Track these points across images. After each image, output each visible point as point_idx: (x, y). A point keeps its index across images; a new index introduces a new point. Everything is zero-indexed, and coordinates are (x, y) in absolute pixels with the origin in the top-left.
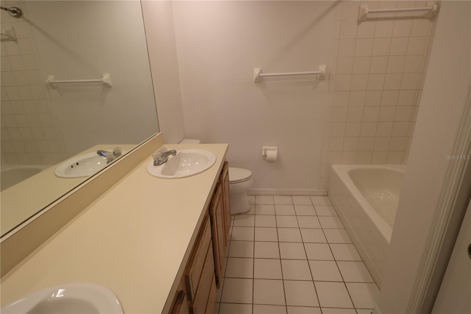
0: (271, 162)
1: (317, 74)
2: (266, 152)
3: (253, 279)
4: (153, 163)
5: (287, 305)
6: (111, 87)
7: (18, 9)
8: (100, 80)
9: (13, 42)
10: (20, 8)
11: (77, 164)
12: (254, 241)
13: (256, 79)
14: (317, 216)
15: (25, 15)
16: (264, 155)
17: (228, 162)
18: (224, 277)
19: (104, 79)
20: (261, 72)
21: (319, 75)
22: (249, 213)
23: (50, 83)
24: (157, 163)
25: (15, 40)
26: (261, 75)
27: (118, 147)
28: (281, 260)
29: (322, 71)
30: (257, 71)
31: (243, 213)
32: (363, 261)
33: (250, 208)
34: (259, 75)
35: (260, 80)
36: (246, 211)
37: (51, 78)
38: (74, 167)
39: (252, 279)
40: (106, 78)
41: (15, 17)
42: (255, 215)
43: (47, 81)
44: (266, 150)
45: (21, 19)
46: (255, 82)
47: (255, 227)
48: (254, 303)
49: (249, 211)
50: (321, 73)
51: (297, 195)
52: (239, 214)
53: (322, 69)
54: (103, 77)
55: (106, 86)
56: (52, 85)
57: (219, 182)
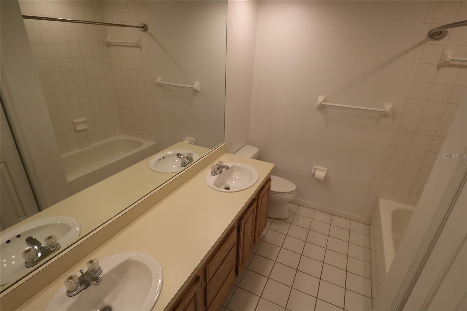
0: (318, 181)
1: (381, 112)
2: (316, 171)
3: (269, 278)
4: (210, 173)
5: (287, 308)
6: (199, 92)
7: (145, 25)
8: (192, 86)
9: (139, 49)
10: (147, 25)
11: (164, 158)
12: (281, 247)
13: (318, 106)
14: (349, 242)
15: (149, 30)
16: (313, 174)
17: (271, 180)
18: (247, 269)
19: (194, 86)
20: (325, 101)
21: (383, 113)
22: (286, 221)
23: (158, 83)
24: (214, 173)
25: (141, 48)
26: (323, 103)
27: (191, 153)
28: (298, 271)
29: (386, 110)
30: (320, 99)
31: (281, 219)
32: (372, 298)
33: (289, 216)
34: (321, 103)
35: (322, 108)
36: (285, 218)
37: (159, 79)
38: (161, 160)
39: (267, 278)
40: (196, 85)
41: (143, 31)
42: (291, 224)
43: (157, 81)
44: (316, 169)
45: (146, 33)
46: (318, 108)
47: (287, 235)
48: (262, 297)
49: (287, 219)
50: (385, 112)
51: (339, 215)
52: (278, 219)
53: (388, 107)
54: (194, 85)
55: (196, 91)
56: (159, 85)
57: (256, 198)
